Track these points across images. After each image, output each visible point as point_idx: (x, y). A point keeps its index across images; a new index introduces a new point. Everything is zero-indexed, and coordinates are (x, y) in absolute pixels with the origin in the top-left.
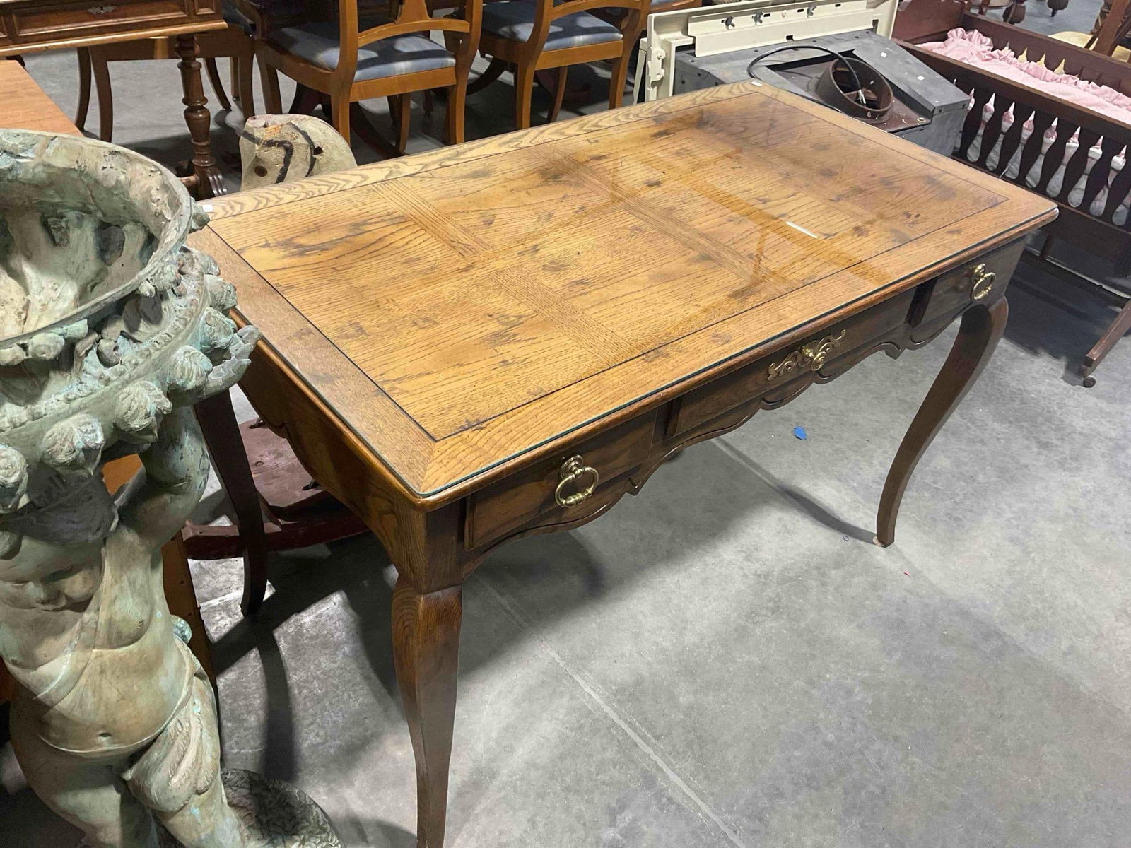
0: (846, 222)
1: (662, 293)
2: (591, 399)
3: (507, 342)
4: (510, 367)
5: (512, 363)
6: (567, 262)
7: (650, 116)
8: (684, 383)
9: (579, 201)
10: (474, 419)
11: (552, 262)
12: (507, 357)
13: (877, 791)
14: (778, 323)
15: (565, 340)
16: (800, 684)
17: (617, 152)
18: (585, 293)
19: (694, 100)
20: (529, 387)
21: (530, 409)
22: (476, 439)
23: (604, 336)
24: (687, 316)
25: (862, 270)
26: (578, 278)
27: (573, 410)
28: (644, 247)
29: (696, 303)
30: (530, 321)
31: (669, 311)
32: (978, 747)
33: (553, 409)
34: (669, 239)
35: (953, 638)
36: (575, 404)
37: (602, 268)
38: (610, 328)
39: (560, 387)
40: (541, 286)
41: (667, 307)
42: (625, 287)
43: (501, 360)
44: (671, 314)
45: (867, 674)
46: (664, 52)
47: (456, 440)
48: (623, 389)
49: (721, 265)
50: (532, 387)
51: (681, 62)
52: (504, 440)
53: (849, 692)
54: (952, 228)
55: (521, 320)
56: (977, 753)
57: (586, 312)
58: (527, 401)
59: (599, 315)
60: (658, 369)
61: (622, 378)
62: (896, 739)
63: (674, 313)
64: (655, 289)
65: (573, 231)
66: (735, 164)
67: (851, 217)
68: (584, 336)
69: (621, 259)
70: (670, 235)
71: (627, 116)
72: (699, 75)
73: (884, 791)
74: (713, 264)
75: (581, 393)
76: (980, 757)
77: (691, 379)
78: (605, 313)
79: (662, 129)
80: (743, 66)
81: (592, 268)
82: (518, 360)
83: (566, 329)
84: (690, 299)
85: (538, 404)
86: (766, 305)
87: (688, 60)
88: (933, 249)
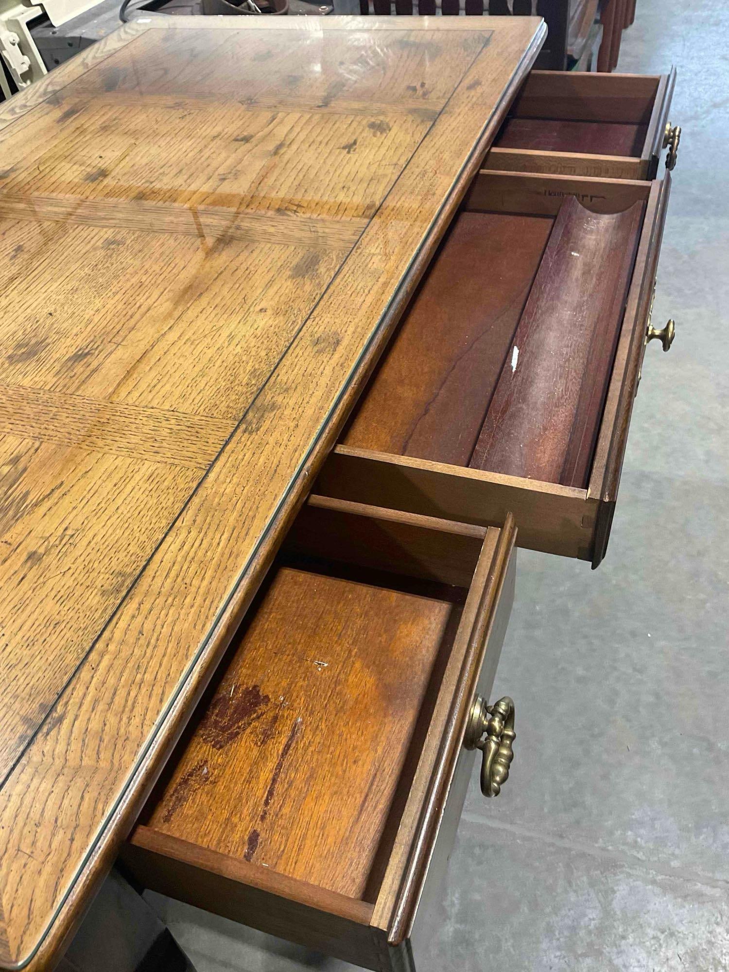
0: (355, 124)
1: (203, 316)
2: (211, 545)
3: (16, 518)
4: (46, 560)
5: (47, 551)
6: (42, 334)
7: (41, 100)
8: (324, 436)
9: (9, 241)
10: (35, 706)
11: (19, 346)
12: (32, 544)
14: (379, 284)
15: (109, 462)
17: (25, 158)
18: (95, 370)
19: (84, 64)
20: (98, 584)
21: (122, 624)
22: (61, 748)
23: (164, 424)
24: (258, 332)
25: (417, 171)
26: (72, 351)
27: (196, 582)
28: (137, 263)
29: (258, 308)
30: (36, 459)
31: (231, 337)
33: (160, 601)
34: (164, 237)
36: (192, 570)
37: (96, 319)
38: (167, 406)
39: (149, 552)
40: (22, 391)
41: (225, 333)
42: (145, 333)
43: (24, 557)
44: (235, 341)
46: (15, 35)
47: (25, 777)
48: (248, 499)
49: (253, 241)
50: (103, 580)
51: (41, 38)
52: (112, 720)
53: (566, 613)
54: (467, 82)
55: (21, 466)
56: (704, 602)
57: (115, 399)
58: (110, 612)
59: (136, 394)
60: (276, 434)
61: (235, 480)
62: (633, 634)
63: (239, 337)
64: (191, 314)
65: (24, 285)
66: (180, 112)
67: (356, 115)
68: (134, 440)
69: (115, 294)
70: (163, 231)
71: (12, 111)
72: (70, 45)
73: (657, 695)
74: (242, 244)
75: (190, 541)
76: (708, 605)
77: (330, 425)
78: (143, 386)
79: (66, 108)
80: (113, 19)
81: (83, 324)
82: (52, 540)
83: (100, 443)
84: (246, 307)
85: (131, 607)
86: (346, 268)
87: (49, 33)
88: (470, 113)
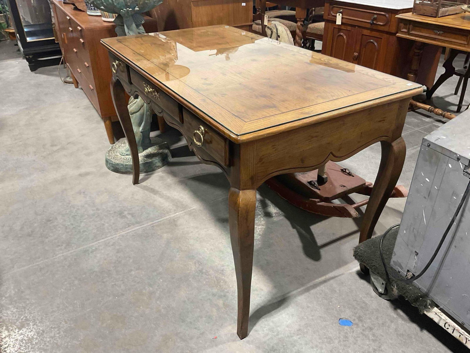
13: (105, 280)
16: (161, 270)
32: (104, 325)
35: (167, 343)
45: (157, 295)
53: (150, 285)
62: (123, 295)
73: (103, 282)
